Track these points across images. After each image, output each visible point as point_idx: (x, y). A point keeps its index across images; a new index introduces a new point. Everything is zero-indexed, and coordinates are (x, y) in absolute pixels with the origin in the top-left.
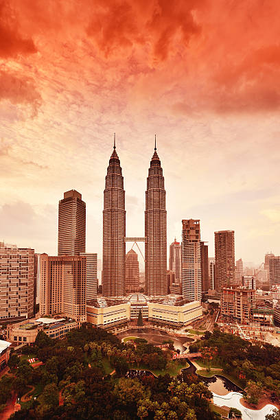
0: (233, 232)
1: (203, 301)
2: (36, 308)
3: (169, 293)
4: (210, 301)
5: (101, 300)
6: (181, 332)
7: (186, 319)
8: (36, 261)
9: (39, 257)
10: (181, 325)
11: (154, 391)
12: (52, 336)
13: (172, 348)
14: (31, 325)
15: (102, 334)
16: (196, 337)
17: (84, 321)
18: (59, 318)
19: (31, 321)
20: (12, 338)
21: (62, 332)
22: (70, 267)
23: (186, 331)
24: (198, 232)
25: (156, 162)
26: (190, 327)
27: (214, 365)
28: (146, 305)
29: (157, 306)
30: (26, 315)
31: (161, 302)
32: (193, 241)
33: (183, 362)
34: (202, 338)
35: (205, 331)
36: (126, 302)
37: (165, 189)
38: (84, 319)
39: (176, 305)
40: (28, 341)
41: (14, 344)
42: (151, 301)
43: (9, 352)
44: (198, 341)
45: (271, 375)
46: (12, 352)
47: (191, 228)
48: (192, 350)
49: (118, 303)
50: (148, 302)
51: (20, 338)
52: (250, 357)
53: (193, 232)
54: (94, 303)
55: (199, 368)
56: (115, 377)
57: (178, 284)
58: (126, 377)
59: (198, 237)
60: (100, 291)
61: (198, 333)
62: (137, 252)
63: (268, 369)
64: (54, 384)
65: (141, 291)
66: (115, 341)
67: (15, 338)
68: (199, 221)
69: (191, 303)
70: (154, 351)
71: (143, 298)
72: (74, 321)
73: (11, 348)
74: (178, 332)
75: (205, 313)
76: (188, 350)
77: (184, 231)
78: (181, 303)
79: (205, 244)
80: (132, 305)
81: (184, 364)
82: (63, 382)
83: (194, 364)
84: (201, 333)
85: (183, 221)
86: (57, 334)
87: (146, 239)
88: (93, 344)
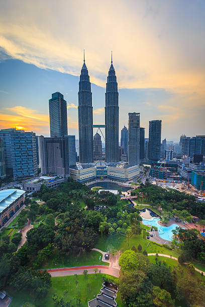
0: (161, 121)
1: (140, 165)
2: (39, 171)
3: (120, 160)
4: (145, 165)
5: (78, 165)
6: (127, 184)
7: (130, 176)
8: (37, 141)
9: (39, 138)
10: (127, 180)
12: (50, 187)
13: (120, 193)
14: (36, 181)
15: (79, 185)
16: (135, 187)
18: (53, 176)
19: (37, 178)
21: (55, 184)
22: (58, 145)
23: (130, 183)
24: (139, 121)
25: (112, 72)
26: (132, 181)
28: (105, 168)
29: (112, 168)
30: (34, 174)
31: (115, 166)
32: (135, 127)
33: (126, 201)
34: (138, 188)
35: (141, 183)
36: (94, 166)
37: (118, 91)
39: (124, 168)
40: (35, 190)
41: (27, 192)
42: (109, 166)
43: (24, 196)
44: (136, 189)
46: (26, 196)
47: (134, 118)
48: (132, 194)
49: (88, 167)
50: (107, 167)
51: (31, 188)
53: (135, 121)
54: (74, 167)
55: (135, 204)
56: (87, 209)
57: (125, 155)
58: (94, 210)
59: (138, 124)
60: (77, 159)
61: (136, 185)
64: (52, 214)
65: (103, 159)
66: (87, 189)
67: (28, 188)
68: (139, 113)
69: (133, 167)
70: (110, 195)
71: (104, 164)
72: (62, 178)
73: (25, 194)
74: (125, 184)
75: (141, 172)
76: (130, 194)
77: (130, 121)
78: (127, 166)
80: (97, 168)
81: (127, 202)
82: (57, 213)
83: (133, 202)
84: (138, 185)
85: (129, 114)
86: (53, 186)
87: (106, 126)
88: (74, 191)
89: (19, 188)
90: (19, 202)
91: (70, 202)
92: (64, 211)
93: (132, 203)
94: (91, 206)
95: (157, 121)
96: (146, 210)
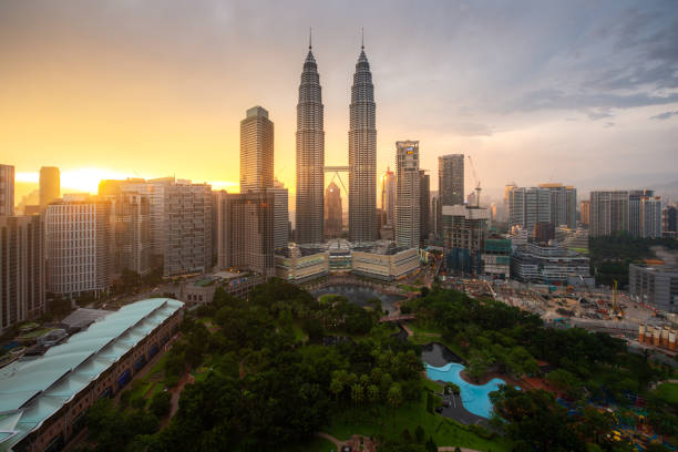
2: (214, 261)
3: (379, 237)
4: (432, 248)
5: (293, 246)
6: (392, 289)
7: (400, 272)
10: (392, 280)
11: (353, 361)
12: (233, 294)
13: (379, 308)
14: (207, 282)
15: (292, 291)
16: (410, 295)
17: (272, 275)
18: (241, 271)
19: (208, 275)
20: (186, 297)
21: (245, 289)
23: (399, 286)
24: (416, 157)
25: (363, 65)
26: (404, 283)
27: (431, 329)
28: (348, 254)
29: (362, 255)
30: (203, 268)
31: (367, 250)
32: (410, 169)
33: (390, 325)
34: (418, 296)
35: (421, 286)
36: (324, 251)
37: (375, 101)
38: (271, 272)
39: (387, 253)
40: (204, 300)
41: (187, 305)
42: (355, 249)
43: (182, 313)
44: (412, 299)
45: (500, 343)
46: (186, 313)
47: (408, 154)
48: (405, 311)
49: (314, 251)
50: (352, 252)
51: (195, 297)
52: (477, 320)
53: (409, 158)
54: (286, 252)
55: (411, 333)
56: (307, 344)
57: (390, 227)
59: (415, 164)
60: (292, 237)
61: (413, 290)
62: (340, 186)
63: (498, 334)
64: (233, 353)
65: (344, 236)
66: (308, 300)
67: (190, 296)
68: (417, 142)
69: (405, 251)
71: (345, 245)
72: (259, 275)
73: (184, 309)
74: (389, 289)
75: (423, 264)
76: (399, 311)
77: (398, 157)
78: (392, 251)
79: (426, 173)
80: (331, 254)
81: (393, 328)
82: (244, 350)
83: (405, 328)
84: (416, 290)
85: (397, 143)
86: (239, 291)
87: (350, 169)
88: (281, 304)
89: (173, 297)
90: (171, 325)
91: (272, 328)
92: (258, 348)
93: (402, 329)
94: (316, 336)
95: (455, 156)
96: (435, 346)
